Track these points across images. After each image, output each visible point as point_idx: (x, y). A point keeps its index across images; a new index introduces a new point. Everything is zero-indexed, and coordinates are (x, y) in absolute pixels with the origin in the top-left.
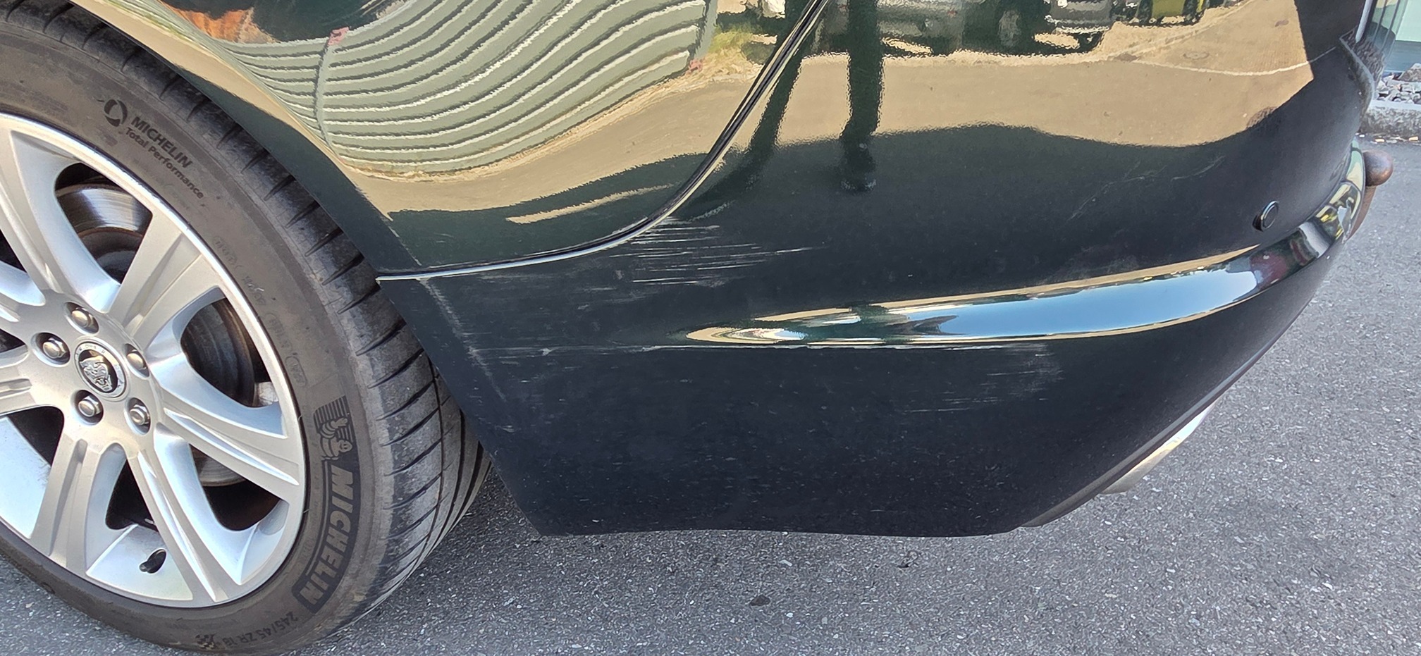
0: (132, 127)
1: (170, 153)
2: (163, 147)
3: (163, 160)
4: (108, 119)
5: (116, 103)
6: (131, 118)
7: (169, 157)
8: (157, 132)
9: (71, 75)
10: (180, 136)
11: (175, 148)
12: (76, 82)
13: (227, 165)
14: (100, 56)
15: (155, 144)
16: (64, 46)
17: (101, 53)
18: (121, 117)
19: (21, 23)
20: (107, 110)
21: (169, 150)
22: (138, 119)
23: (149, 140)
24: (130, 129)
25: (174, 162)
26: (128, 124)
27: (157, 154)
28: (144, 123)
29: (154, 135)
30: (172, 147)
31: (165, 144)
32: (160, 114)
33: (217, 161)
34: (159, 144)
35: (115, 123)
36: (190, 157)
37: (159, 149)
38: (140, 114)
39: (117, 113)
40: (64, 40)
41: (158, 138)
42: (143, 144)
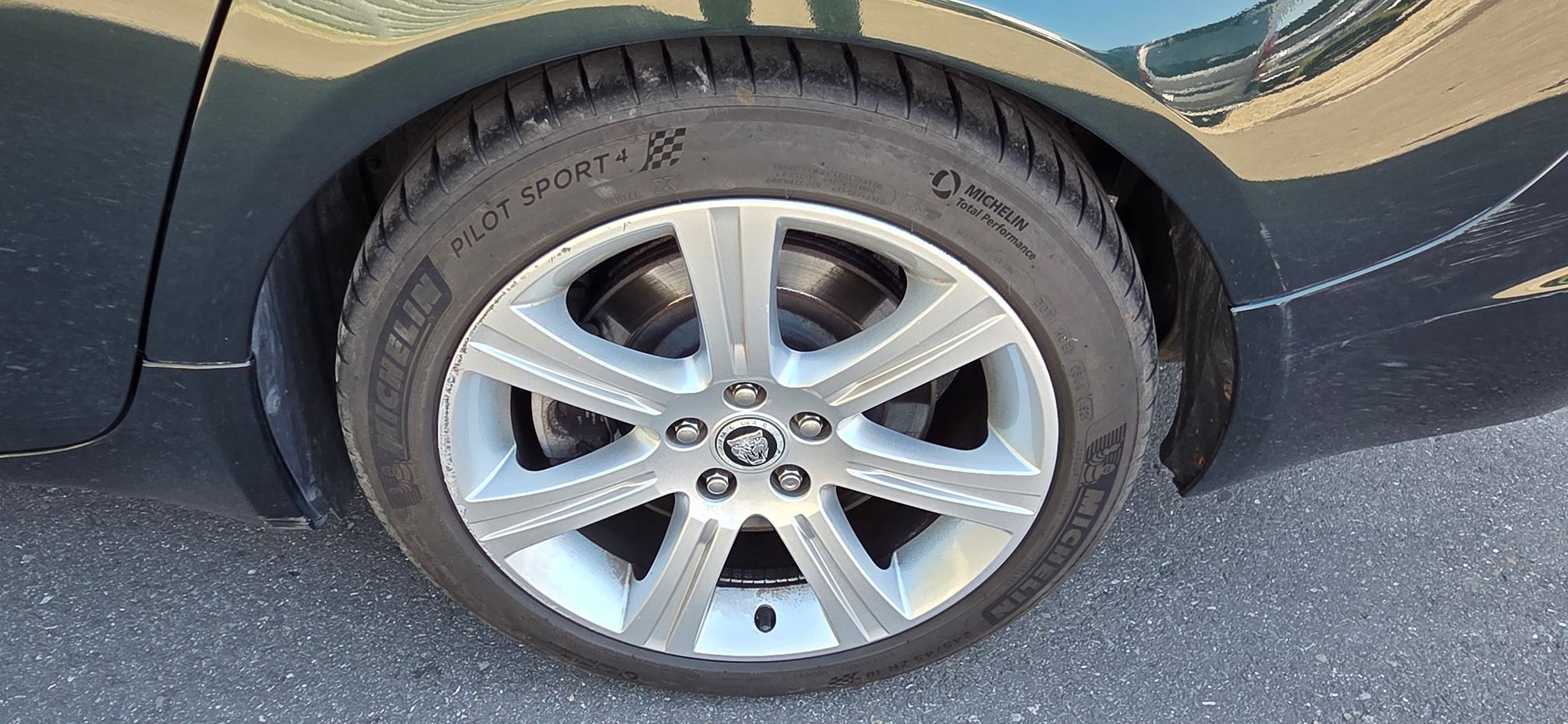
0: (966, 197)
1: (1006, 218)
2: (999, 214)
3: (996, 227)
4: (935, 191)
5: (947, 173)
6: (964, 186)
7: (1005, 222)
8: (993, 198)
9: (892, 149)
10: (1019, 198)
11: (1012, 212)
12: (901, 157)
13: (1063, 220)
14: (925, 122)
15: (991, 212)
16: (880, 116)
17: (926, 119)
18: (952, 187)
19: (819, 96)
20: (936, 182)
21: (1005, 215)
22: (973, 187)
23: (984, 208)
24: (962, 200)
25: (1009, 227)
26: (961, 193)
27: (990, 221)
28: (979, 191)
29: (990, 201)
30: (1009, 212)
31: (1001, 209)
32: (996, 178)
33: (1053, 217)
34: (995, 211)
35: (944, 195)
36: (1027, 219)
37: (994, 216)
38: (974, 182)
39: (947, 183)
40: (881, 109)
41: (994, 204)
42: (975, 213)
